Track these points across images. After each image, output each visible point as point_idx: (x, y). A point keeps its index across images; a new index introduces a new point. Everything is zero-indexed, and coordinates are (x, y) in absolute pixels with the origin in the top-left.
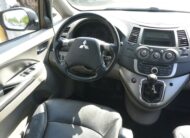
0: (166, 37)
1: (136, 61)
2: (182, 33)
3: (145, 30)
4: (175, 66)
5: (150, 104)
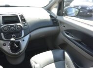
0: (15, 19)
1: (2, 34)
3: (3, 17)
4: (23, 31)
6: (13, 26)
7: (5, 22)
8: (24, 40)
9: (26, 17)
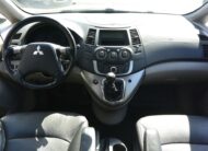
0: (121, 37)
1: (95, 62)
2: (134, 32)
3: (101, 31)
4: (132, 63)
5: (113, 103)
6: (115, 50)
7: (102, 42)
8: (130, 81)
9: (142, 35)
